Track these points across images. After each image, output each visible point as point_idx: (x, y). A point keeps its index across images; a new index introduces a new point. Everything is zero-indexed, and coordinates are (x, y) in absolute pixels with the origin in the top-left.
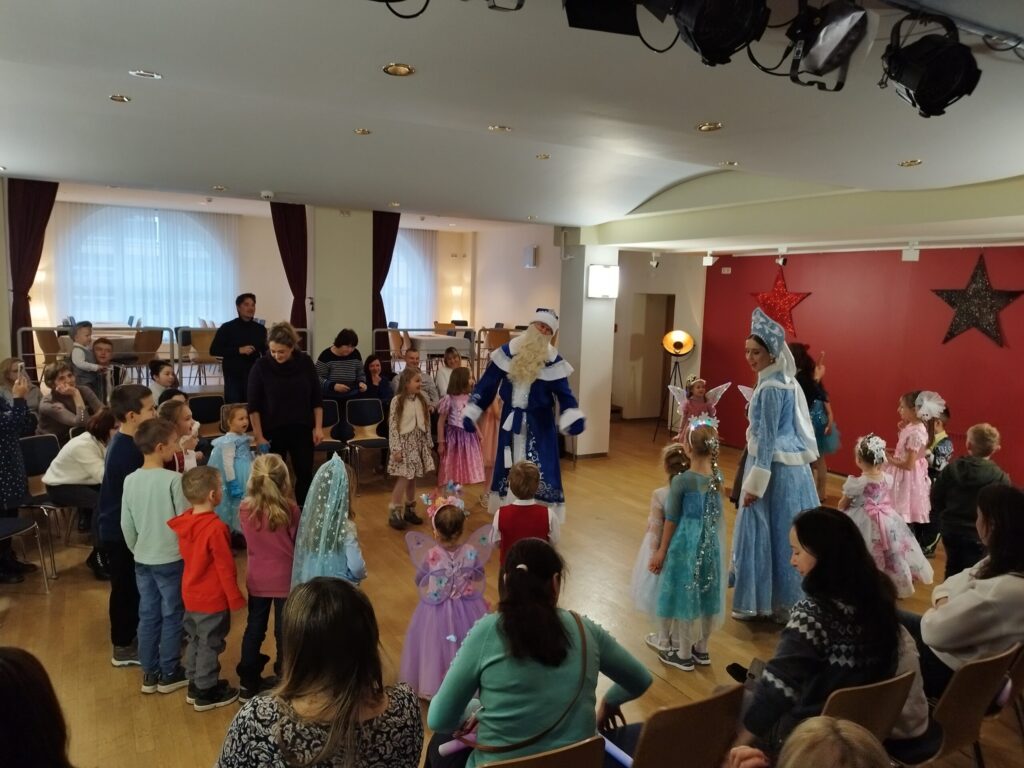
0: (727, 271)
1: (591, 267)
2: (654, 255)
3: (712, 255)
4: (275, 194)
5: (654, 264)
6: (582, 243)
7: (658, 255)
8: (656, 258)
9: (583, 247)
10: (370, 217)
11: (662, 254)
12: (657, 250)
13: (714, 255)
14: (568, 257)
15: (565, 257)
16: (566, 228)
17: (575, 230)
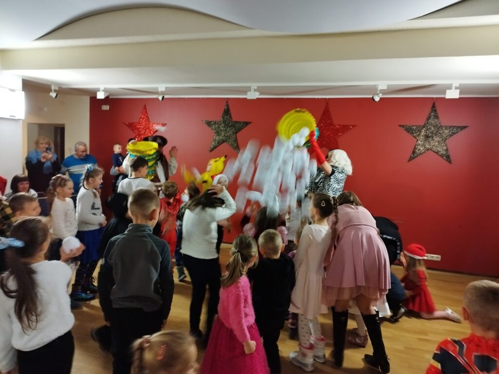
0: (106, 108)
2: (53, 88)
3: (103, 91)
5: (53, 95)
7: (57, 89)
8: (55, 91)
11: (59, 87)
12: (56, 84)
13: (105, 90)
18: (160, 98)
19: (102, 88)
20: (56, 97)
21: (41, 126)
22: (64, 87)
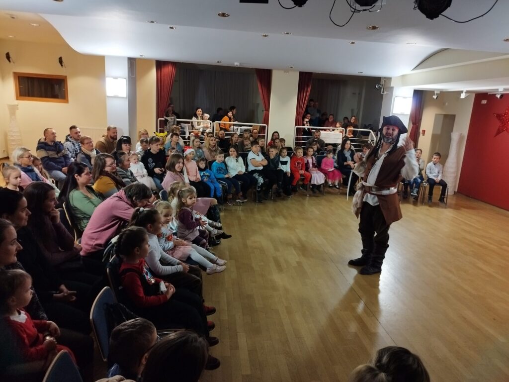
0: (484, 102)
1: (396, 98)
2: (435, 93)
4: (240, 64)
5: (435, 97)
6: (392, 86)
7: (439, 92)
8: (437, 94)
9: (393, 87)
10: (298, 74)
11: (441, 92)
12: (438, 90)
13: (467, 92)
14: (385, 93)
15: (383, 93)
16: (385, 78)
17: (389, 79)
18: (498, 96)
19: (465, 91)
20: (437, 98)
21: (446, 116)
22: (444, 91)
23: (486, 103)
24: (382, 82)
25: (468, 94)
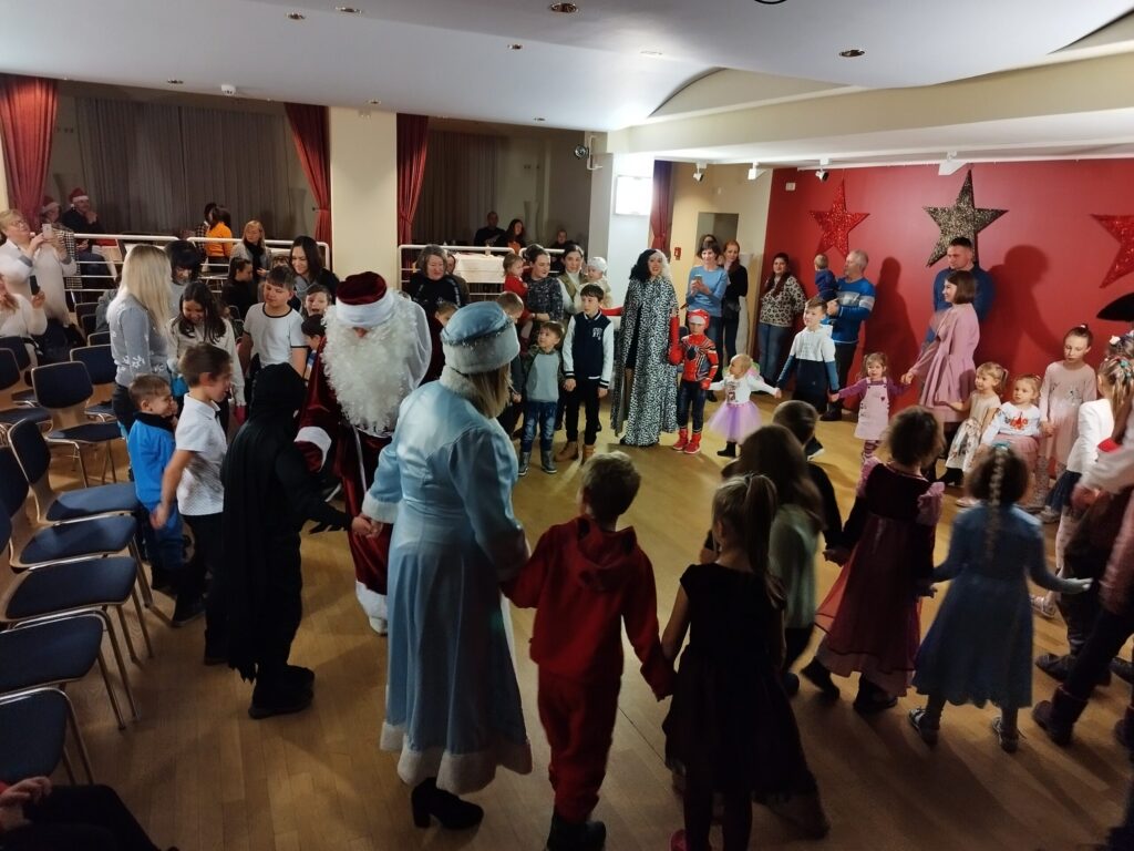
0: (791, 187)
1: (619, 179)
2: (698, 167)
3: (756, 167)
5: (697, 176)
7: (703, 167)
8: (701, 170)
10: (394, 119)
11: (708, 165)
12: (702, 161)
13: (761, 166)
14: (596, 167)
15: (591, 166)
16: (593, 133)
17: (603, 135)
18: (820, 175)
19: (755, 164)
20: (701, 179)
21: (719, 217)
22: (715, 163)
23: (794, 188)
24: (588, 142)
25: (762, 171)
